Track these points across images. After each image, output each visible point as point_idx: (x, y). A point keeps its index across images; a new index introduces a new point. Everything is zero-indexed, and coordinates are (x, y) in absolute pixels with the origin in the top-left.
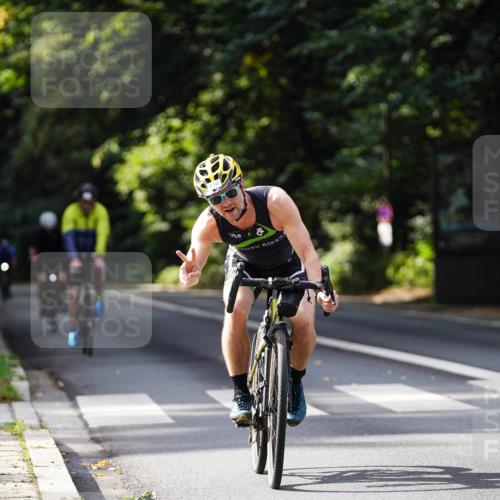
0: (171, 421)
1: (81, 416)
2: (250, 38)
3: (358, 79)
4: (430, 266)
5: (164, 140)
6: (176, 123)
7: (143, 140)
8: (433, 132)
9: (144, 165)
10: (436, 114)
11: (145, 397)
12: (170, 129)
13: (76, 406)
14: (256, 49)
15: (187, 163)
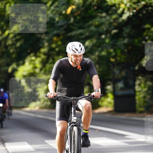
0: (34, 150)
1: (6, 149)
2: (55, 32)
3: (89, 44)
4: (112, 101)
5: (30, 64)
6: (33, 58)
7: (23, 63)
8: (112, 60)
9: (24, 71)
10: (113, 54)
11: (26, 143)
12: (32, 60)
13: (5, 146)
14: (58, 35)
15: (37, 71)
